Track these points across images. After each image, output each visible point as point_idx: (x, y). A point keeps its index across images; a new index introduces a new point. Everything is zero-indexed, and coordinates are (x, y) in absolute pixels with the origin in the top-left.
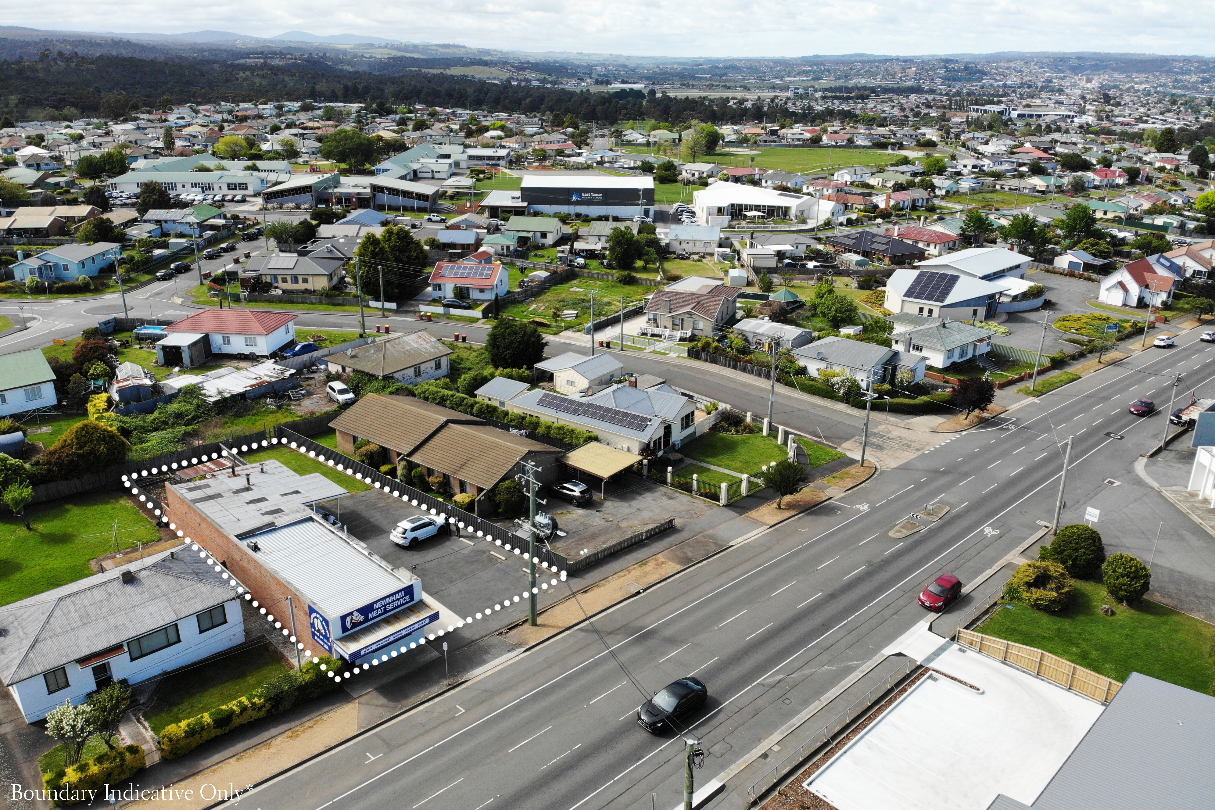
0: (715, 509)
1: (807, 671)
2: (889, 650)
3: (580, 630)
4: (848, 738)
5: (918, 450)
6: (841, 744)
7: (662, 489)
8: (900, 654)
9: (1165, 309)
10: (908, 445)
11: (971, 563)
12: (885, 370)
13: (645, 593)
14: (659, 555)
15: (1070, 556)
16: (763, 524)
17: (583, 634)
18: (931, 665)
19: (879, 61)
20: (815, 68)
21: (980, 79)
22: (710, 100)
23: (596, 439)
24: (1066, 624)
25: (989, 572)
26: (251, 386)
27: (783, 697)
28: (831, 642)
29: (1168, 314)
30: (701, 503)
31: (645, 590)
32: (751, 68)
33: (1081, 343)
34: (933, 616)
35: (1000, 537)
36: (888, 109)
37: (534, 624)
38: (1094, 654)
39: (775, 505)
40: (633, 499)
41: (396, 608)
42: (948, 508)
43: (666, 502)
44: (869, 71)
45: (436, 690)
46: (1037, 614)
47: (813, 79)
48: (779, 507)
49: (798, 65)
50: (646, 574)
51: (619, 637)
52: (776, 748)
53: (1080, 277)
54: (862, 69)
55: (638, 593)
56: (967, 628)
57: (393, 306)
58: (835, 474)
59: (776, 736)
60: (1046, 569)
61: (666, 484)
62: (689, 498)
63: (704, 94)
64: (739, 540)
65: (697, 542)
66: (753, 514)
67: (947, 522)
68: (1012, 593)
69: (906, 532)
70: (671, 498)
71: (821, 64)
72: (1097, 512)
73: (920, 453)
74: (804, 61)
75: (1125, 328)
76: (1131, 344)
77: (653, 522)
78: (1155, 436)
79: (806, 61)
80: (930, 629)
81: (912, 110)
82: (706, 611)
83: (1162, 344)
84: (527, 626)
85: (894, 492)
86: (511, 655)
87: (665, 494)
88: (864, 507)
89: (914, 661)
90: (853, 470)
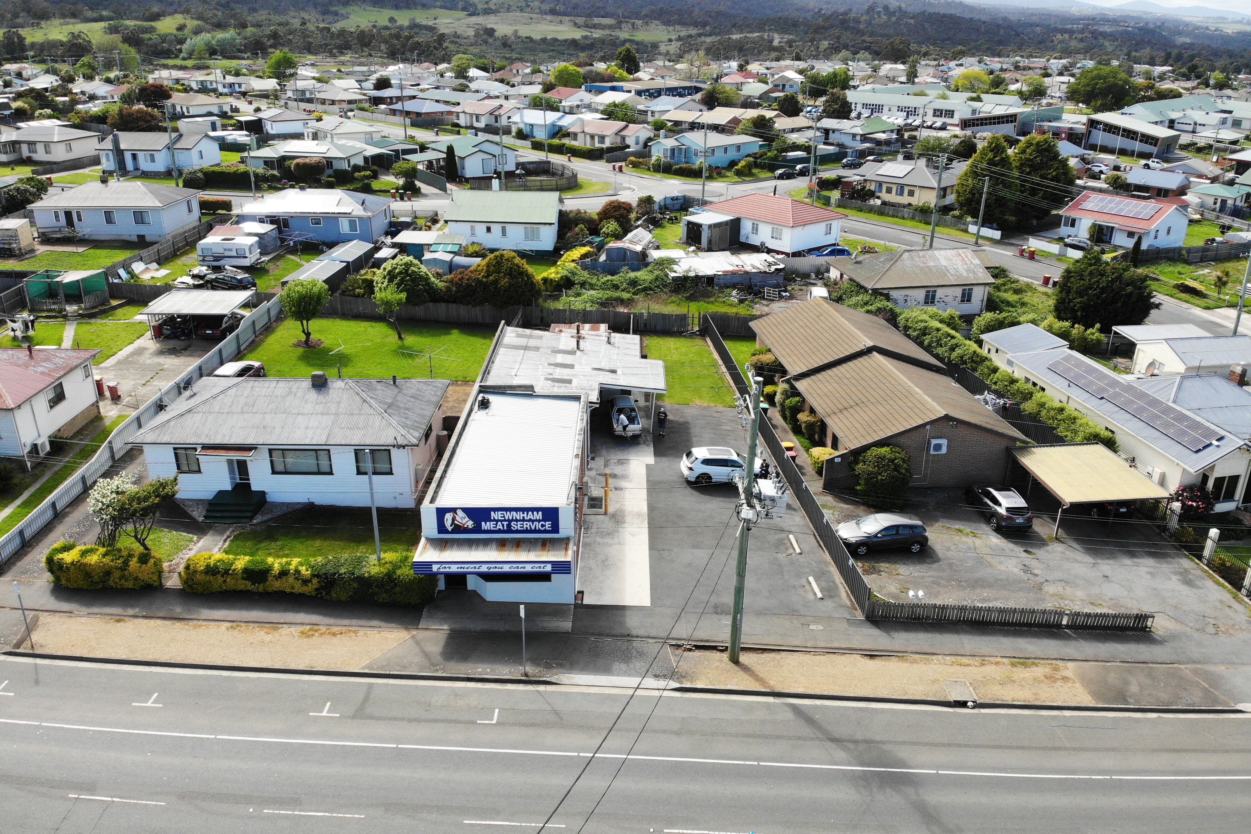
3: (794, 707)
7: (1186, 563)
13: (976, 711)
14: (1070, 664)
17: (790, 715)
23: (1110, 444)
26: (724, 271)
30: (1244, 613)
31: (977, 705)
37: (735, 661)
40: (1112, 556)
41: (526, 531)
43: (1171, 584)
45: (505, 671)
50: (1008, 682)
51: (841, 754)
55: (963, 704)
57: (997, 234)
61: (1200, 557)
65: (1173, 674)
70: (1188, 583)
77: (1112, 606)
84: (722, 656)
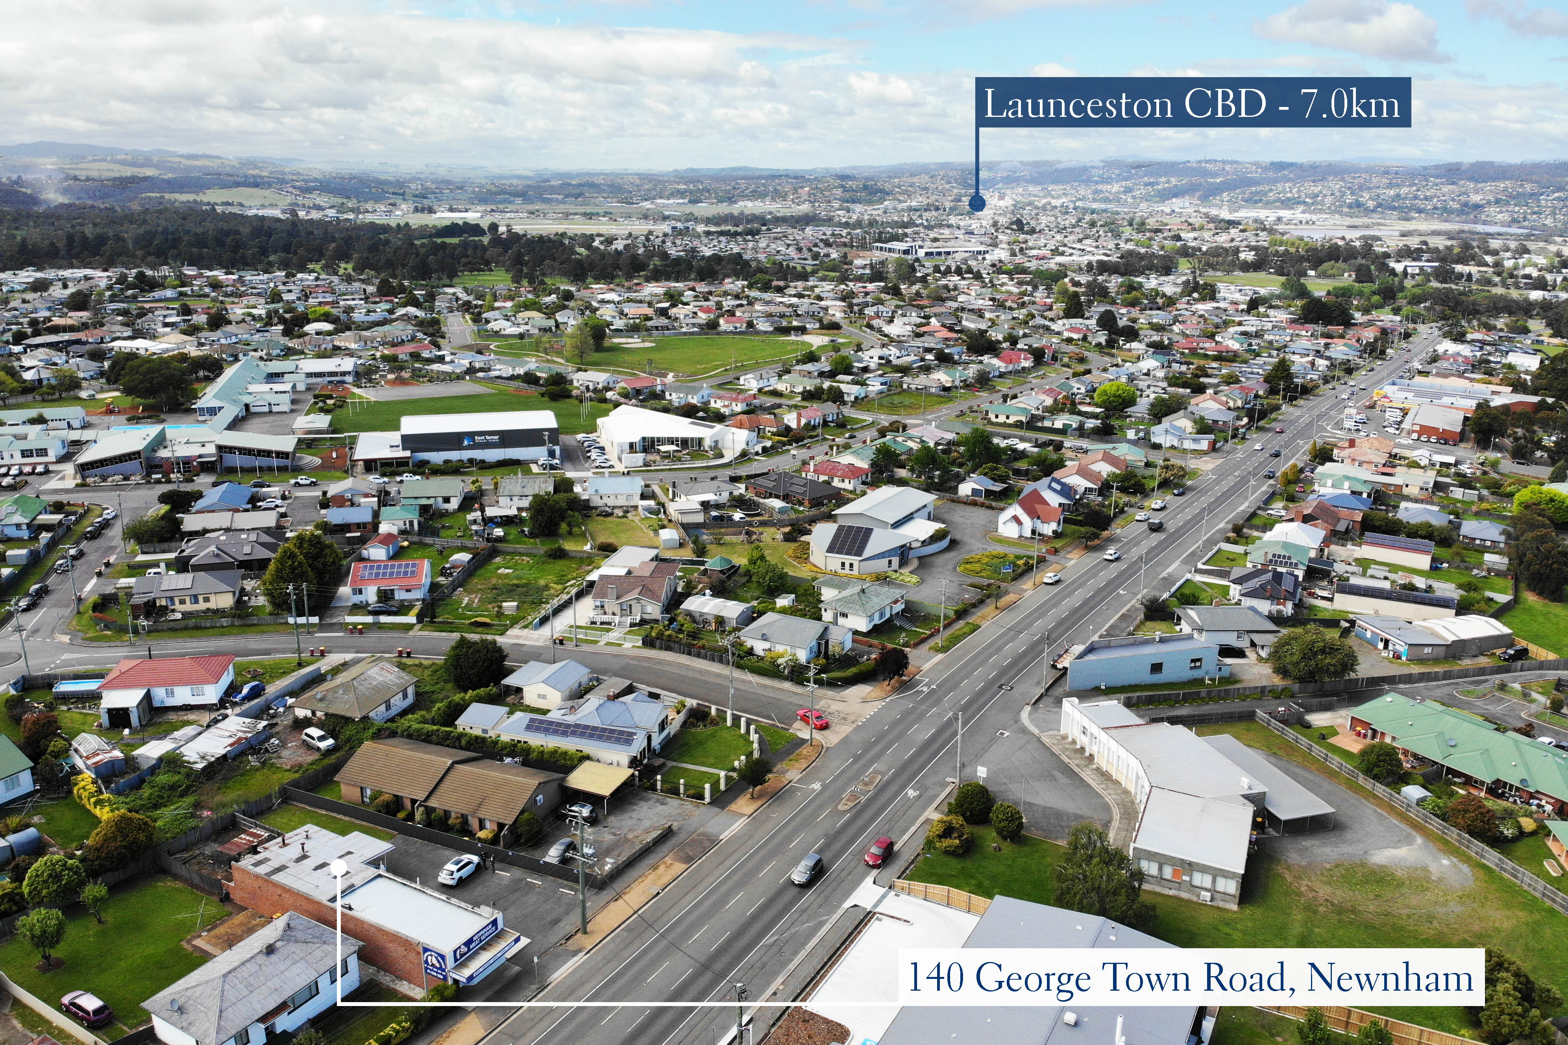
0: (702, 808)
1: (793, 931)
2: (847, 904)
4: (827, 971)
5: (853, 722)
6: (823, 976)
7: (655, 797)
8: (855, 906)
9: (1055, 538)
10: (845, 719)
11: (899, 824)
12: (819, 644)
13: (663, 893)
14: (667, 858)
15: (968, 808)
16: (743, 815)
18: (877, 910)
19: (767, 178)
20: (691, 186)
21: (881, 201)
22: (570, 238)
23: (588, 758)
24: (968, 864)
25: (913, 829)
26: (231, 745)
27: (780, 951)
28: (806, 905)
29: (1058, 544)
30: (689, 805)
31: (662, 891)
32: (612, 186)
33: (981, 588)
34: (875, 872)
35: (920, 796)
36: (782, 249)
37: (585, 932)
38: (987, 883)
39: (749, 796)
40: (632, 810)
42: (880, 777)
43: (660, 808)
44: (756, 191)
46: (947, 859)
47: (690, 202)
48: (753, 798)
49: (670, 182)
50: (660, 876)
52: (781, 987)
53: (982, 505)
54: (747, 188)
55: (658, 894)
56: (899, 878)
57: (316, 619)
58: (791, 757)
59: (780, 979)
60: (950, 823)
62: (679, 801)
63: (560, 228)
64: (726, 833)
65: (693, 841)
66: (733, 807)
67: (882, 789)
68: (929, 844)
69: (851, 804)
70: (663, 804)
71: (698, 181)
72: (984, 770)
73: (854, 726)
74: (676, 177)
75: (1019, 566)
76: (1024, 584)
77: (655, 829)
78: (1038, 683)
79: (679, 177)
80: (874, 883)
81: (810, 250)
82: (714, 898)
83: (1050, 581)
84: (579, 934)
85: (838, 768)
86: (576, 959)
87: (658, 801)
88: (817, 786)
89: (864, 909)
90: (805, 750)
